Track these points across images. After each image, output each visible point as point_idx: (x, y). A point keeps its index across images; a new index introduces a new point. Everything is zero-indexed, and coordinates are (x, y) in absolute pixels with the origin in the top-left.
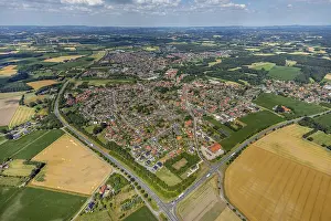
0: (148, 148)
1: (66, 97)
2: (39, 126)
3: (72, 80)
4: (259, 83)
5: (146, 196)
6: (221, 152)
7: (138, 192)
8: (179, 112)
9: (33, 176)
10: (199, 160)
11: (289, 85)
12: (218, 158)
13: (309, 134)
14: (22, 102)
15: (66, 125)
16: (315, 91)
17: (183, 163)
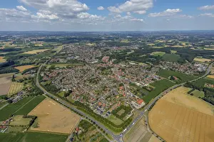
0: (100, 104)
1: (42, 75)
2: (28, 93)
3: (44, 64)
4: (158, 63)
5: (104, 132)
6: (143, 104)
7: (99, 130)
8: (115, 81)
9: (31, 125)
10: (131, 109)
11: (175, 64)
12: (143, 107)
13: (190, 92)
14: (13, 79)
15: (46, 92)
16: (189, 67)
17: (122, 111)
